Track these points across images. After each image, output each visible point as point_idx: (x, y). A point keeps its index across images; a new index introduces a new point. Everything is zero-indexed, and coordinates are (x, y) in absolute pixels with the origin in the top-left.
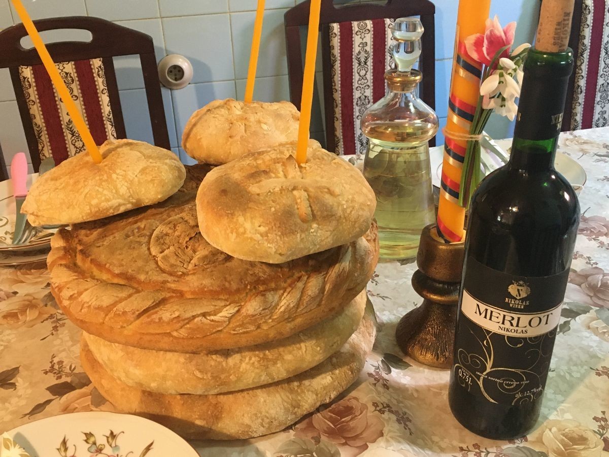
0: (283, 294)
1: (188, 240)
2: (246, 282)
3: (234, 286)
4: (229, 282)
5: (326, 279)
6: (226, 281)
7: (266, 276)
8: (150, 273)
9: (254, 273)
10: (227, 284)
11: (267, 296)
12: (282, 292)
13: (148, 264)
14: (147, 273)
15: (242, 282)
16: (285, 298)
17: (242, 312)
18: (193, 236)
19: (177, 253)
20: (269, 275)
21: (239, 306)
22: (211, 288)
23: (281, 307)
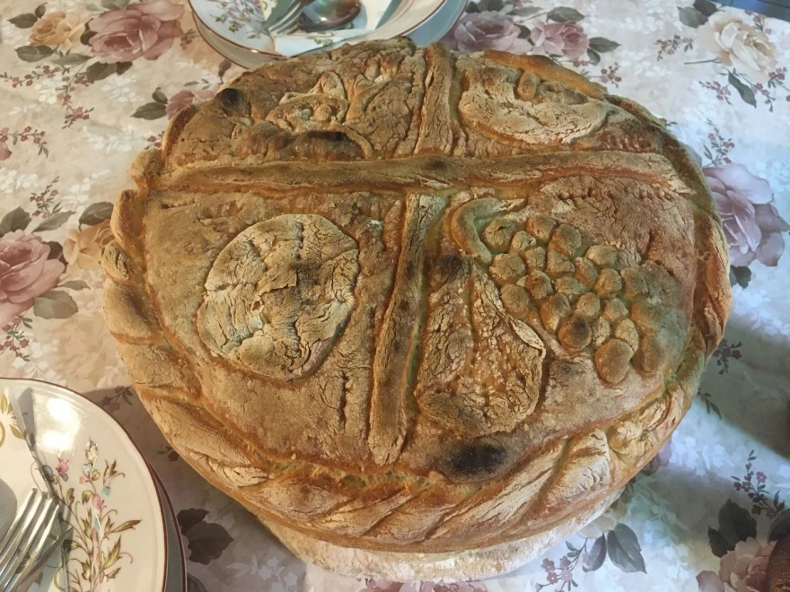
0: (345, 504)
1: (268, 291)
2: (293, 448)
3: (270, 442)
4: (265, 430)
5: (447, 519)
6: (262, 425)
7: (333, 456)
8: (180, 320)
9: (316, 439)
10: (260, 431)
11: (310, 496)
12: (345, 499)
13: (186, 302)
14: (176, 318)
15: (285, 443)
16: (343, 512)
17: (263, 490)
18: (281, 287)
19: (232, 311)
20: (341, 457)
21: (263, 477)
22: (235, 421)
23: (331, 521)
